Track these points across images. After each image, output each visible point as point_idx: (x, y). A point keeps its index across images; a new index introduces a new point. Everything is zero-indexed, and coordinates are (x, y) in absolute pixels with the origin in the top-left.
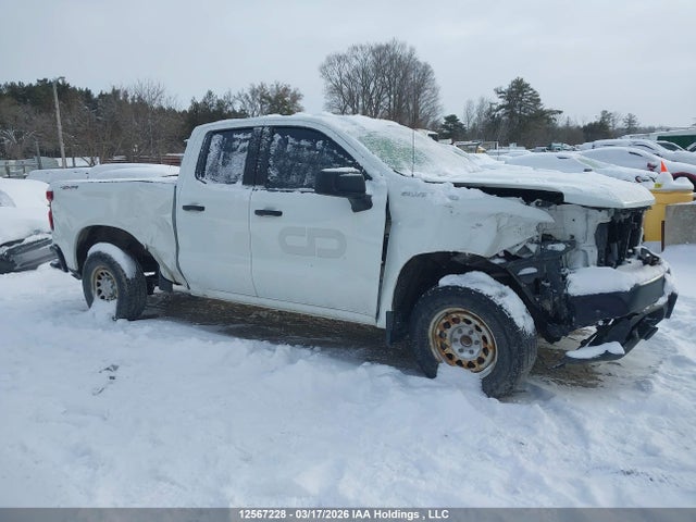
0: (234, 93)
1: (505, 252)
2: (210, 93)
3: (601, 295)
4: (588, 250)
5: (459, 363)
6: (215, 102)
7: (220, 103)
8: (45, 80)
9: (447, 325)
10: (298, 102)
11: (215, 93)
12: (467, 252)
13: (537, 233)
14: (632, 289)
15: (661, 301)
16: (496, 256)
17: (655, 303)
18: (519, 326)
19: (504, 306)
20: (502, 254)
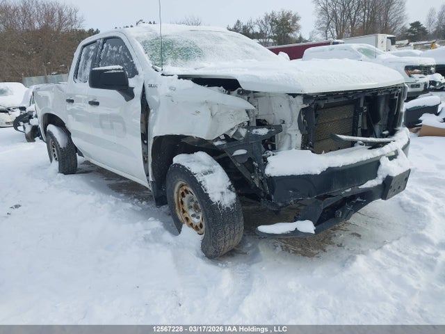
1: (225, 135)
3: (292, 177)
4: (293, 134)
5: (191, 225)
9: (183, 195)
10: (297, 22)
12: (194, 135)
13: (248, 119)
14: (323, 172)
15: (370, 184)
16: (218, 139)
17: (360, 185)
18: (213, 201)
19: (203, 183)
20: (223, 137)
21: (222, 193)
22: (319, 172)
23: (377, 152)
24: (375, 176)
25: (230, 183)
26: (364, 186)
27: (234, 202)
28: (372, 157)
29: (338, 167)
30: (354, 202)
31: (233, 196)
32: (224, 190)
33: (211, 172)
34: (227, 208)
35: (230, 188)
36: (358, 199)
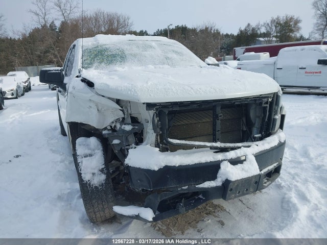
0: (262, 23)
1: (110, 126)
2: (249, 25)
6: (251, 29)
7: (253, 29)
8: (178, 26)
10: (298, 24)
11: (251, 24)
12: (90, 124)
13: (123, 116)
14: (160, 170)
15: (208, 184)
16: (105, 129)
17: (197, 185)
18: (84, 180)
19: (80, 164)
20: (109, 128)
21: (94, 174)
22: (156, 169)
23: (220, 157)
24: (214, 178)
25: (103, 166)
26: (201, 186)
27: (104, 182)
28: (212, 160)
29: (175, 166)
30: (197, 197)
31: (103, 177)
32: (96, 171)
33: (91, 155)
34: (96, 187)
35: (102, 171)
36: (201, 196)
